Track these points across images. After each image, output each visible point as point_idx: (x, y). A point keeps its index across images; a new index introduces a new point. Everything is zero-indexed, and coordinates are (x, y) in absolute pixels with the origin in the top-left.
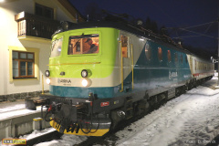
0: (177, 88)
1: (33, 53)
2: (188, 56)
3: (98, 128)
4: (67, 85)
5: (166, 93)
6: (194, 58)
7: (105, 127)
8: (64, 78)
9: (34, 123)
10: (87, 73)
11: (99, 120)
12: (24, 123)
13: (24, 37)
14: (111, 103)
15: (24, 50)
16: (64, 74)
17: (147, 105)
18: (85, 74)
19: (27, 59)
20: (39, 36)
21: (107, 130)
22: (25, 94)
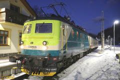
1: (8, 32)
2: (88, 37)
4: (34, 49)
5: (79, 55)
6: (91, 38)
7: (54, 71)
8: (32, 45)
9: (12, 70)
10: (46, 43)
12: (6, 70)
13: (4, 22)
14: (58, 59)
15: (3, 29)
16: (32, 43)
18: (45, 43)
19: (4, 34)
20: (13, 22)
21: (55, 73)
22: (2, 54)
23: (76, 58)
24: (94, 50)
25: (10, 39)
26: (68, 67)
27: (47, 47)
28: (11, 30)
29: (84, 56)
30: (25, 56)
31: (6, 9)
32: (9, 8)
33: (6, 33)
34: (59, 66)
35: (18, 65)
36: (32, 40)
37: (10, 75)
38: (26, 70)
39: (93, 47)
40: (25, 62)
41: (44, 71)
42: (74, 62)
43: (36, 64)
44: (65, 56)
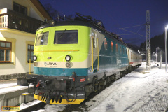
0: (121, 72)
1: (11, 43)
2: (127, 49)
4: (53, 66)
6: (130, 50)
7: (81, 98)
8: (50, 61)
9: (20, 97)
10: (70, 58)
11: (77, 92)
12: (13, 98)
13: (6, 29)
15: (4, 40)
17: (105, 83)
20: (18, 29)
22: (4, 76)
24: (136, 69)
25: (15, 53)
26: (99, 92)
27: (72, 64)
28: (15, 40)
29: (121, 77)
30: (41, 77)
31: (8, 10)
32: (12, 8)
33: (8, 45)
34: (88, 91)
35: (29, 90)
36: (50, 54)
37: (18, 105)
38: (41, 97)
39: (133, 65)
40: (40, 86)
41: (68, 98)
42: (108, 86)
43: (58, 87)
44: (96, 77)
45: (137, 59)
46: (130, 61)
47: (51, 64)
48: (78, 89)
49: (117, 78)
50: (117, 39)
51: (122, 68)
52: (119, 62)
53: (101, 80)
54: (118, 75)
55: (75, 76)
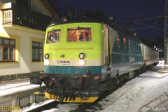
1: (15, 40)
2: (141, 45)
3: (90, 96)
4: (66, 64)
6: (145, 47)
10: (83, 56)
12: (24, 97)
13: (11, 25)
16: (63, 56)
17: (118, 82)
18: (82, 56)
19: (9, 45)
21: (97, 98)
22: (8, 76)
23: (123, 80)
25: (19, 51)
26: (111, 92)
27: (86, 62)
28: (19, 37)
29: (134, 77)
33: (12, 43)
34: (101, 89)
36: (63, 52)
37: (29, 105)
40: (53, 84)
42: (120, 86)
43: (73, 84)
44: (109, 75)
45: (152, 57)
46: (145, 59)
47: (65, 62)
48: (91, 87)
49: (130, 77)
50: (130, 34)
51: (135, 66)
52: (132, 59)
53: (114, 78)
54: (131, 75)
55: (89, 74)
